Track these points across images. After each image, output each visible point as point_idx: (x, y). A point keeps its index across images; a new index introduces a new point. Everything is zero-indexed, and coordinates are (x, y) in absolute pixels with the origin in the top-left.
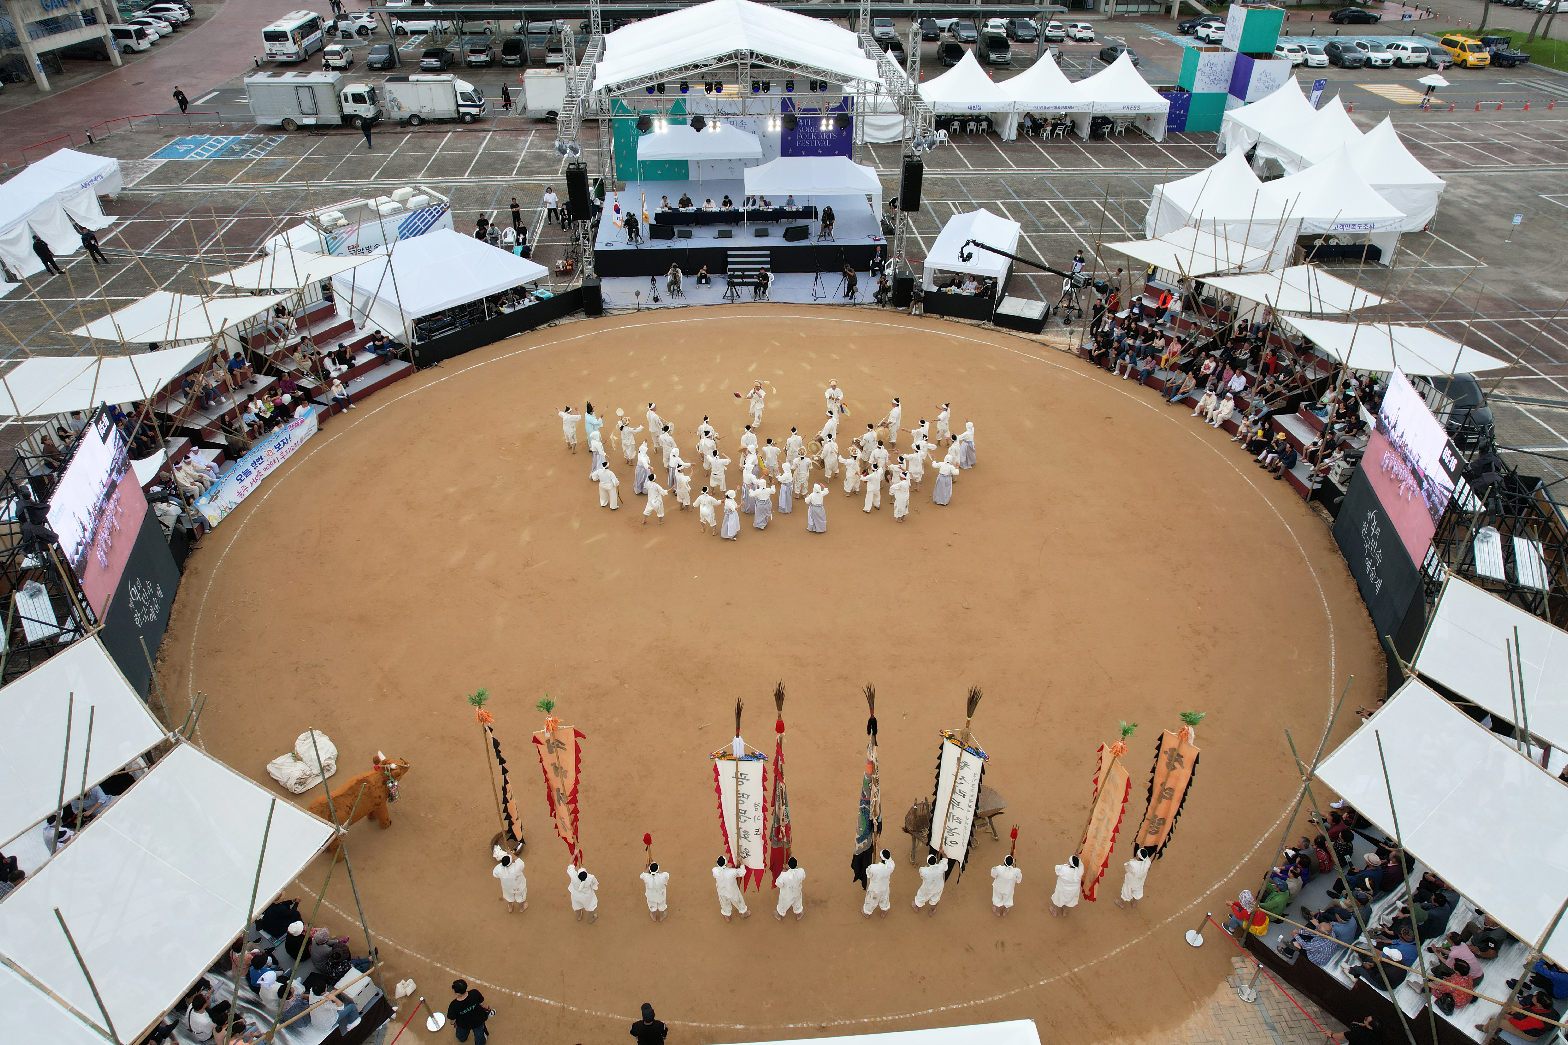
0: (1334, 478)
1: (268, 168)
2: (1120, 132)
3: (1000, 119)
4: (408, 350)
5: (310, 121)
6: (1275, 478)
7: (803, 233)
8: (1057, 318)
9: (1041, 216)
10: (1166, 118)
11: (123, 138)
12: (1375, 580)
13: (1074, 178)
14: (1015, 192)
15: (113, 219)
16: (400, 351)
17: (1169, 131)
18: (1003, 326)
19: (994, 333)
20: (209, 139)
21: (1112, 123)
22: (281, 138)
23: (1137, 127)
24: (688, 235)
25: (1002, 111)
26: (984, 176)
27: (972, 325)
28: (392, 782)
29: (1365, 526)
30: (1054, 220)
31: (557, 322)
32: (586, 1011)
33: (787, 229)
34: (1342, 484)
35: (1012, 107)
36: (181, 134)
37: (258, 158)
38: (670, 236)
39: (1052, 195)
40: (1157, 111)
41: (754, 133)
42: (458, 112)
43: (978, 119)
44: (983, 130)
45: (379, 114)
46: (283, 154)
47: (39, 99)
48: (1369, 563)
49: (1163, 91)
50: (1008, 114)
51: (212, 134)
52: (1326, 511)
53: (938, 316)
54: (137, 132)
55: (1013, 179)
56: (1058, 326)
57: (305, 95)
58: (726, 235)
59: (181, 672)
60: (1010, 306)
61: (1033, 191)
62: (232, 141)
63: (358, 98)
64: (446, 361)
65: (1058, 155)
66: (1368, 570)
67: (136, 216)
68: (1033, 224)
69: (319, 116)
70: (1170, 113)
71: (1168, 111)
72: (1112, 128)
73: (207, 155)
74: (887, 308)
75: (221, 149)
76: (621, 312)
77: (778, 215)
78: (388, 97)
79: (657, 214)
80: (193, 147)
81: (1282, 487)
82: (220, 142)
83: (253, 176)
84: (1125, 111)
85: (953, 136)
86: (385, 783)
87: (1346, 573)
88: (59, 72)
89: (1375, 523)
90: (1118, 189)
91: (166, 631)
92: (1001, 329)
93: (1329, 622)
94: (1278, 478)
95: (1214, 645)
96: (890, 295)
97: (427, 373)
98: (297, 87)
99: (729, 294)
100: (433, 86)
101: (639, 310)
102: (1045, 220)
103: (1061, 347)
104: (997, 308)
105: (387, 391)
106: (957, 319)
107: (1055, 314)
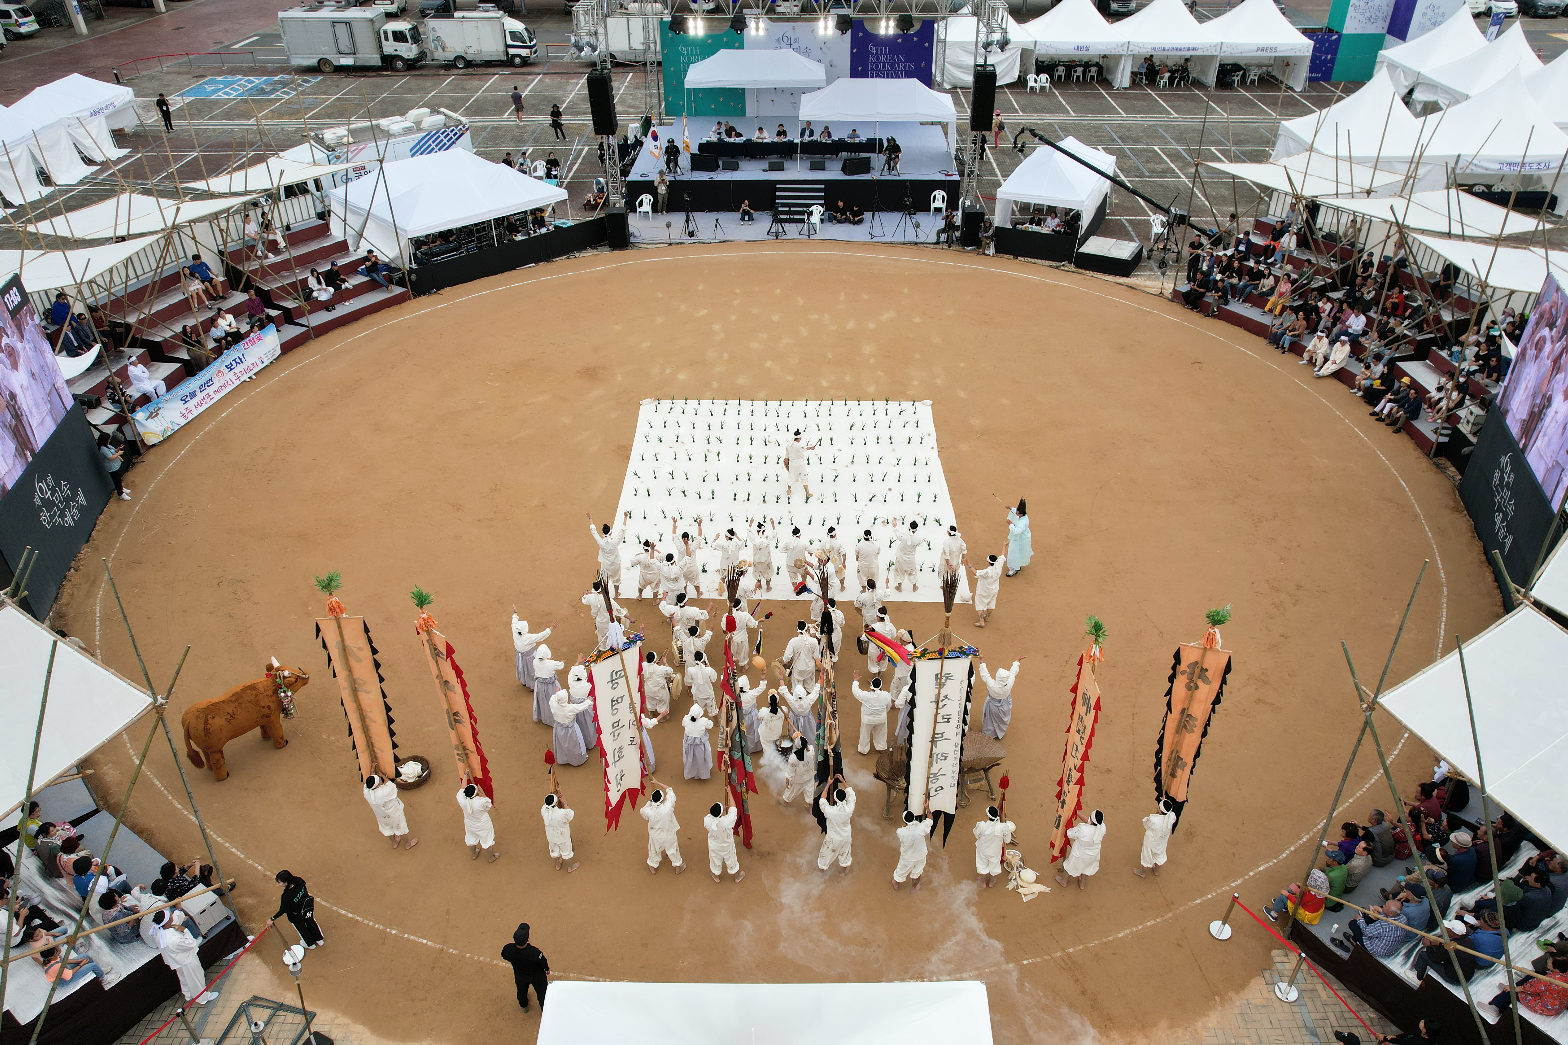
0: (1465, 428)
1: (295, 106)
2: (1253, 82)
3: (1112, 64)
4: (403, 273)
5: (348, 61)
6: (1395, 432)
7: (866, 166)
8: (1152, 262)
9: (1148, 162)
10: (1307, 63)
11: (151, 78)
12: (1505, 537)
13: (1192, 126)
14: (1120, 138)
15: (125, 152)
16: (396, 276)
17: (1311, 80)
18: (1086, 269)
19: (1074, 275)
20: (240, 80)
21: (1245, 70)
22: (315, 80)
23: (1274, 77)
24: (735, 168)
25: (1113, 52)
26: (1086, 122)
27: (1051, 267)
28: (285, 692)
29: (1497, 474)
30: (1162, 166)
31: (577, 255)
32: (468, 955)
33: (845, 161)
34: (1475, 434)
35: (1126, 49)
36: (212, 75)
37: (287, 97)
38: (714, 168)
39: (1163, 140)
40: (1298, 54)
41: (820, 61)
42: (507, 53)
43: (1087, 66)
44: (1092, 77)
45: (422, 55)
46: (315, 94)
47: (74, 42)
48: (1498, 518)
49: (1306, 32)
50: (1120, 56)
51: (244, 76)
52: (1453, 469)
53: (1012, 257)
54: (167, 73)
55: (1120, 126)
56: (1151, 270)
57: (342, 30)
58: (776, 167)
59: (94, 582)
60: (1095, 246)
61: (1141, 137)
62: (265, 82)
63: (399, 36)
64: (447, 289)
65: (1176, 104)
66: (1497, 527)
67: (148, 149)
68: (1137, 169)
69: (358, 55)
70: (1314, 58)
71: (1310, 54)
72: (1244, 76)
73: (235, 94)
74: (954, 247)
75: (250, 89)
76: (650, 246)
77: (838, 147)
78: (431, 36)
79: (700, 144)
80: (222, 86)
81: (1403, 442)
82: (250, 82)
83: (278, 114)
84: (1259, 54)
85: (1056, 82)
86: (276, 692)
87: (1470, 534)
88: (99, 17)
89: (1509, 468)
90: (1242, 137)
91: (87, 541)
92: (1083, 271)
93: (1442, 585)
94: (1397, 431)
95: (1295, 604)
96: (958, 234)
97: (424, 299)
98: (335, 23)
99: (773, 230)
100: (480, 24)
101: (670, 244)
102: (1151, 165)
103: (1152, 291)
104: (1080, 246)
105: (378, 316)
106: (1033, 260)
107: (1149, 258)
